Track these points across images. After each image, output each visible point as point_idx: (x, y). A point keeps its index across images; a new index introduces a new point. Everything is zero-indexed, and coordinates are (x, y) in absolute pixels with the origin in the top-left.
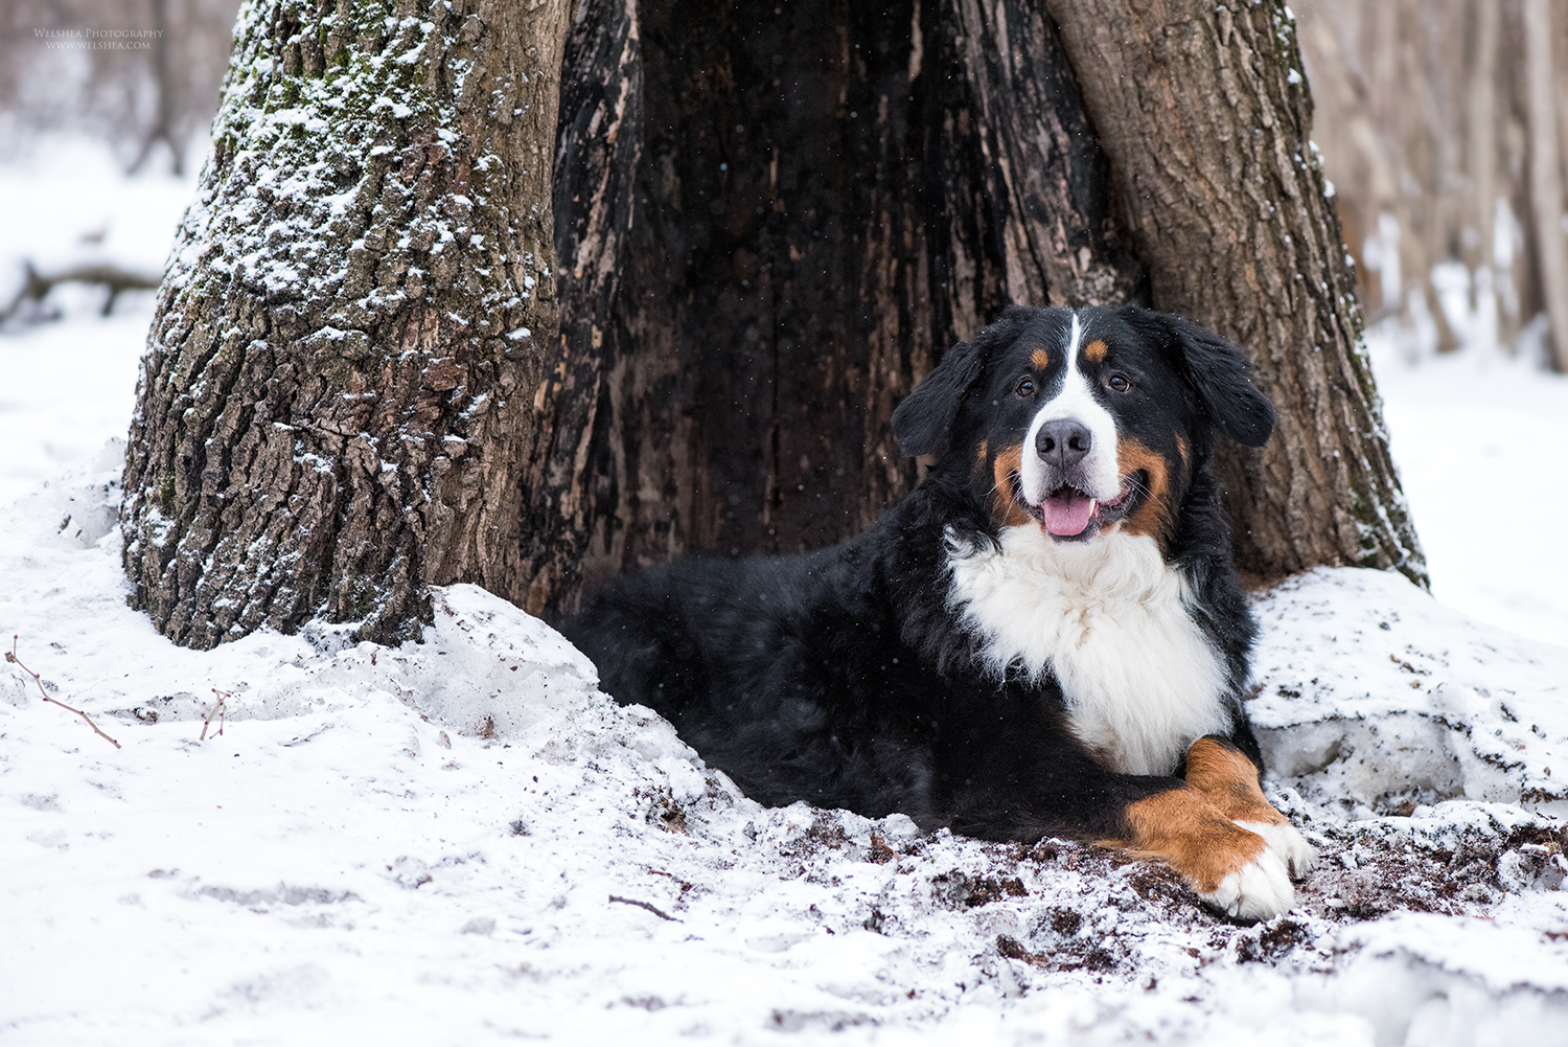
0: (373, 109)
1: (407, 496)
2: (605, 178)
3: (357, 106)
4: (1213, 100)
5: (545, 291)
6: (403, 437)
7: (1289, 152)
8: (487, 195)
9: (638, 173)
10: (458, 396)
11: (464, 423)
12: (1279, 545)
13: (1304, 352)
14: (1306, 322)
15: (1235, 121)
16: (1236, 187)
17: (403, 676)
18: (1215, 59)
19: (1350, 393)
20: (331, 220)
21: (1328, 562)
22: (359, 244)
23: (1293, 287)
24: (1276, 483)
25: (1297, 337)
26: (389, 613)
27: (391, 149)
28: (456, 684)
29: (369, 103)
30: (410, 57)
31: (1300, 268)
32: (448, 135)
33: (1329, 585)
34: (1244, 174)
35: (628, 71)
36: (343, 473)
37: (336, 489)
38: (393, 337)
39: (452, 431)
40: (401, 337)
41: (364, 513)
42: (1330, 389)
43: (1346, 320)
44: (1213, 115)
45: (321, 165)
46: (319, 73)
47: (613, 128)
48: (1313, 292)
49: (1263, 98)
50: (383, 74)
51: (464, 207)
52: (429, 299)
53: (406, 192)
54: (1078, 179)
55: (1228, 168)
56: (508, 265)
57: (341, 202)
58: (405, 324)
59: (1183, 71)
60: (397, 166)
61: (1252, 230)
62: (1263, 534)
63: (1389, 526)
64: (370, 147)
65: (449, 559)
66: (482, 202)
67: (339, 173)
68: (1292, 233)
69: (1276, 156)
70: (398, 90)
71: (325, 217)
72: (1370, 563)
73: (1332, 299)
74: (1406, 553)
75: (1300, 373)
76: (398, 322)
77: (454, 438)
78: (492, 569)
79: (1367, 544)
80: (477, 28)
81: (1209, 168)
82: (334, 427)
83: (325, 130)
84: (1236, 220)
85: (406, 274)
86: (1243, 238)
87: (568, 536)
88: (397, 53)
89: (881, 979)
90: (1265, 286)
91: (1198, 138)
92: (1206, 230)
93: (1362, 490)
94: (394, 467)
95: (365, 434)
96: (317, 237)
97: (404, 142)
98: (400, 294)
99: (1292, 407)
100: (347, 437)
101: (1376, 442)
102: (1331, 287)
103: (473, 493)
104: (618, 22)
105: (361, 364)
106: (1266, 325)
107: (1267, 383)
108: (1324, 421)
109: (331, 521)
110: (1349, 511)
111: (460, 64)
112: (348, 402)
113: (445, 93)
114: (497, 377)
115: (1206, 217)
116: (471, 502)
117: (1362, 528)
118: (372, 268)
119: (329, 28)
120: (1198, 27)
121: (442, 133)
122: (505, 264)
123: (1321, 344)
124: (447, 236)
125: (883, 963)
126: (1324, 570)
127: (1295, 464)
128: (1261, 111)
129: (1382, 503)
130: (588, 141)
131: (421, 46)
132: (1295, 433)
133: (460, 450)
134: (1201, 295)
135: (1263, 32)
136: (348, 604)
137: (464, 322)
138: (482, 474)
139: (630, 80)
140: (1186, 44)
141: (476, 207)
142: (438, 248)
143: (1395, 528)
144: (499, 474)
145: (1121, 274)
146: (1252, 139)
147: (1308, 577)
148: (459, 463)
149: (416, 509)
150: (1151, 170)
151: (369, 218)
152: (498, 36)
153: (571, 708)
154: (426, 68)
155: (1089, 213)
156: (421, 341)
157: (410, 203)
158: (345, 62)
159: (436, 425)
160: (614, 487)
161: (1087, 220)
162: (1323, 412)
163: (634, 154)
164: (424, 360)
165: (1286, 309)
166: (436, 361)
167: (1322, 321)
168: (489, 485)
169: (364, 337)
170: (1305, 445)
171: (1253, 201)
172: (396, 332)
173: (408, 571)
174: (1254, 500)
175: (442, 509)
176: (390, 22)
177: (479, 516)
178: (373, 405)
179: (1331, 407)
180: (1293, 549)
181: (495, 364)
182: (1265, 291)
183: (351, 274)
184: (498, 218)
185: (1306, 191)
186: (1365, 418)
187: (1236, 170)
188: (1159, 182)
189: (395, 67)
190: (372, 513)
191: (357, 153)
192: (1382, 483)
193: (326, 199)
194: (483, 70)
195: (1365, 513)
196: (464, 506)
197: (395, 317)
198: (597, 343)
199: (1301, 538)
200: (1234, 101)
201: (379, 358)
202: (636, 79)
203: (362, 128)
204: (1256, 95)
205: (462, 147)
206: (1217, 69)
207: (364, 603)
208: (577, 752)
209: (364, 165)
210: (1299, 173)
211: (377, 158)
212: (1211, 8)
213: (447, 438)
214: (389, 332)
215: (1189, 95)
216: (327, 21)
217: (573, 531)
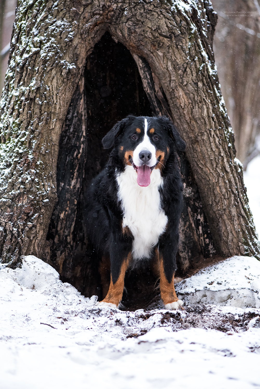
0: (15, 151)
1: (19, 235)
2: (78, 166)
3: (11, 150)
4: (209, 150)
5: (53, 191)
6: (18, 223)
7: (228, 162)
8: (39, 170)
9: (85, 165)
10: (31, 214)
11: (32, 220)
12: (227, 251)
13: (231, 207)
14: (231, 200)
15: (215, 155)
16: (214, 169)
17: (15, 275)
18: (210, 141)
19: (243, 217)
20: (5, 175)
21: (237, 255)
22: (10, 180)
23: (228, 192)
24: (225, 237)
25: (229, 203)
26: (14, 261)
27: (18, 159)
28: (27, 277)
29: (14, 149)
30: (23, 139)
31: (230, 188)
32: (30, 157)
33: (236, 260)
34: (217, 166)
35: (83, 143)
36: (5, 230)
37: (4, 234)
38: (16, 201)
39: (30, 222)
40: (18, 201)
41: (9, 239)
42: (238, 215)
43: (242, 200)
44: (209, 153)
45: (3, 163)
46: (4, 143)
47: (79, 155)
48: (233, 193)
49: (221, 150)
50: (17, 143)
51: (34, 172)
52: (25, 193)
53: (21, 169)
54: (183, 167)
55: (213, 165)
56: (44, 185)
57: (7, 171)
58: (19, 198)
59: (202, 143)
60: (19, 163)
61: (218, 179)
62: (223, 248)
63: (252, 247)
64: (14, 159)
65: (28, 250)
66: (38, 171)
67: (7, 165)
68: (228, 180)
69: (224, 162)
70: (20, 147)
71: (3, 174)
72: (247, 255)
73: (239, 195)
74: (256, 253)
75: (230, 212)
76: (18, 197)
77: (30, 223)
78: (39, 252)
79: (247, 251)
80: (38, 133)
81: (208, 165)
82: (3, 220)
83: (5, 155)
84: (215, 177)
85: (20, 187)
86: (216, 181)
87: (69, 246)
88: (20, 138)
89: (91, 341)
90: (221, 192)
91: (206, 158)
92: (208, 179)
93: (246, 238)
94: (16, 229)
95: (10, 222)
96: (2, 179)
97: (21, 158)
98: (19, 191)
99: (228, 219)
100: (6, 223)
101: (250, 228)
102: (238, 192)
103: (34, 235)
104: (80, 132)
105: (9, 206)
106: (222, 200)
107: (222, 214)
108: (236, 223)
109: (3, 241)
110: (242, 243)
111: (34, 141)
112: (7, 215)
113: (30, 147)
114: (41, 210)
115: (208, 176)
116: (33, 237)
117: (245, 247)
118: (13, 186)
119: (6, 133)
120: (205, 133)
121: (29, 156)
122: (43, 185)
123: (235, 205)
124: (29, 179)
125: (92, 338)
126: (236, 256)
127: (229, 232)
128: (221, 152)
129: (251, 242)
130: (74, 158)
131: (26, 137)
132: (229, 225)
133: (31, 226)
134: (208, 194)
135: (222, 135)
136: (6, 259)
137: (33, 198)
138: (36, 231)
139: (83, 145)
140: (203, 137)
141: (37, 172)
142: (27, 181)
143: (254, 247)
144: (41, 231)
145: (193, 189)
146: (218, 158)
147: (232, 258)
148: (31, 229)
149: (21, 239)
150: (196, 165)
151: (13, 175)
152: (43, 135)
153: (52, 283)
154: (26, 142)
155: (185, 175)
156: (23, 202)
157: (22, 171)
158: (10, 140)
159: (26, 220)
160: (84, 235)
161: (185, 176)
162: (236, 220)
163: (84, 161)
164: (23, 206)
165: (226, 197)
166: (26, 206)
167: (236, 200)
168: (38, 234)
169: (10, 201)
170: (232, 228)
171: (219, 173)
172: (17, 199)
173: (19, 252)
174: (221, 240)
175: (26, 239)
176: (19, 132)
177: (36, 240)
178: (12, 216)
179: (238, 219)
180: (229, 252)
181: (40, 207)
182: (221, 193)
183: (8, 187)
184: (42, 175)
185: (232, 171)
186: (247, 222)
187: (215, 166)
188: (198, 168)
189: (20, 141)
190: (11, 239)
191: (11, 160)
192: (251, 237)
193: (4, 170)
194: (39, 142)
195: (247, 244)
196: (32, 238)
197: (17, 196)
198: (76, 203)
199: (231, 249)
200: (214, 150)
201: (14, 205)
202: (85, 144)
203: (12, 155)
204: (219, 149)
205: (34, 159)
206: (210, 143)
207: (9, 259)
208: (51, 293)
209: (12, 163)
210: (230, 166)
211: (15, 161)
212: (209, 129)
213: (28, 223)
214: (16, 199)
215: (204, 148)
216: (6, 131)
217: (70, 245)
